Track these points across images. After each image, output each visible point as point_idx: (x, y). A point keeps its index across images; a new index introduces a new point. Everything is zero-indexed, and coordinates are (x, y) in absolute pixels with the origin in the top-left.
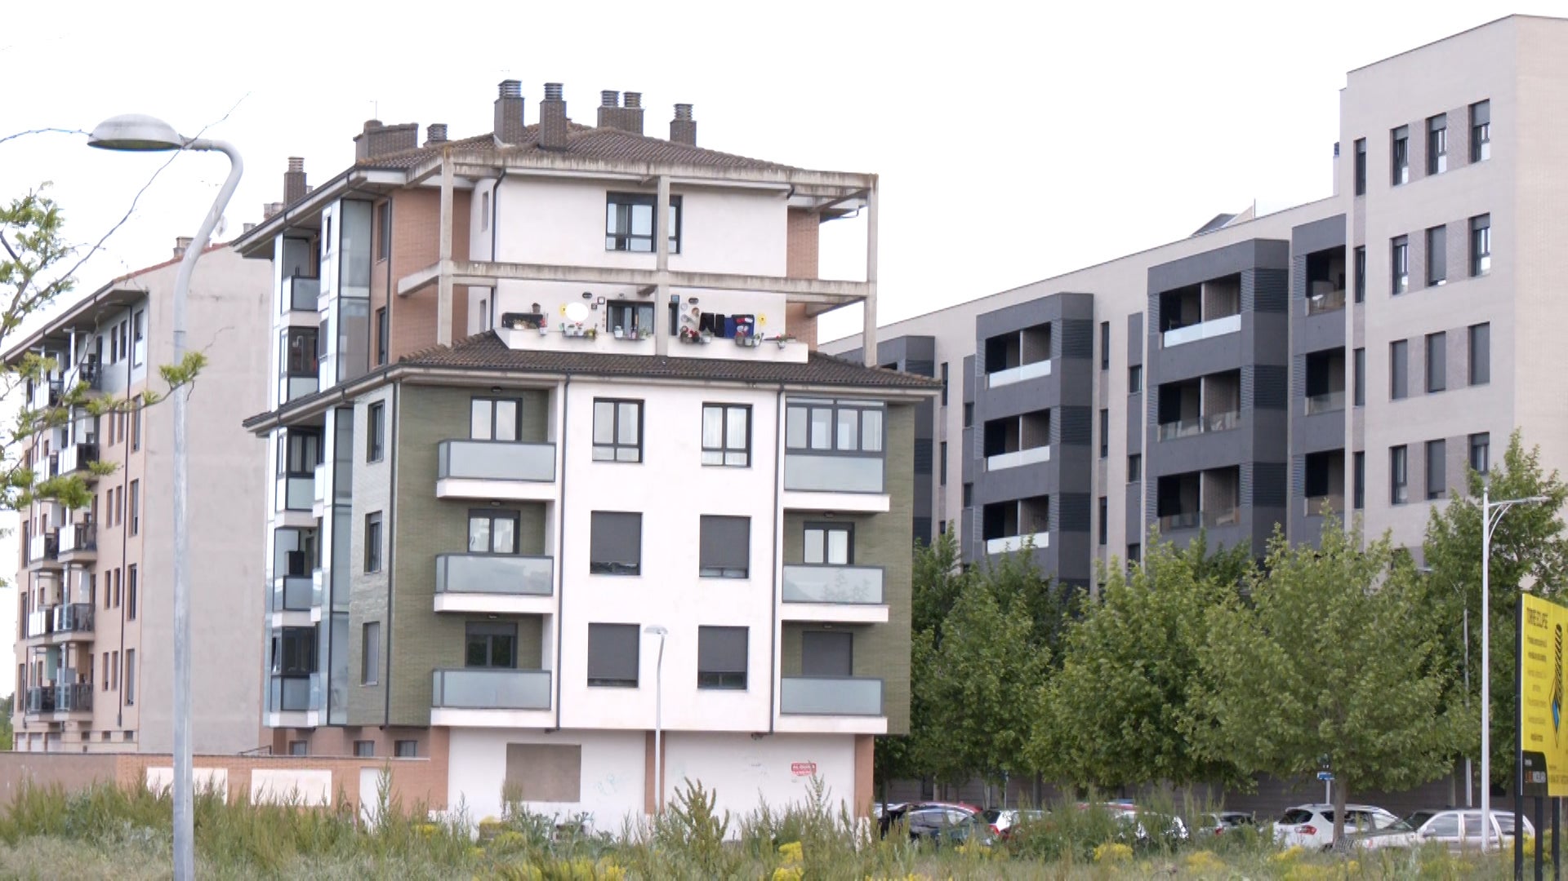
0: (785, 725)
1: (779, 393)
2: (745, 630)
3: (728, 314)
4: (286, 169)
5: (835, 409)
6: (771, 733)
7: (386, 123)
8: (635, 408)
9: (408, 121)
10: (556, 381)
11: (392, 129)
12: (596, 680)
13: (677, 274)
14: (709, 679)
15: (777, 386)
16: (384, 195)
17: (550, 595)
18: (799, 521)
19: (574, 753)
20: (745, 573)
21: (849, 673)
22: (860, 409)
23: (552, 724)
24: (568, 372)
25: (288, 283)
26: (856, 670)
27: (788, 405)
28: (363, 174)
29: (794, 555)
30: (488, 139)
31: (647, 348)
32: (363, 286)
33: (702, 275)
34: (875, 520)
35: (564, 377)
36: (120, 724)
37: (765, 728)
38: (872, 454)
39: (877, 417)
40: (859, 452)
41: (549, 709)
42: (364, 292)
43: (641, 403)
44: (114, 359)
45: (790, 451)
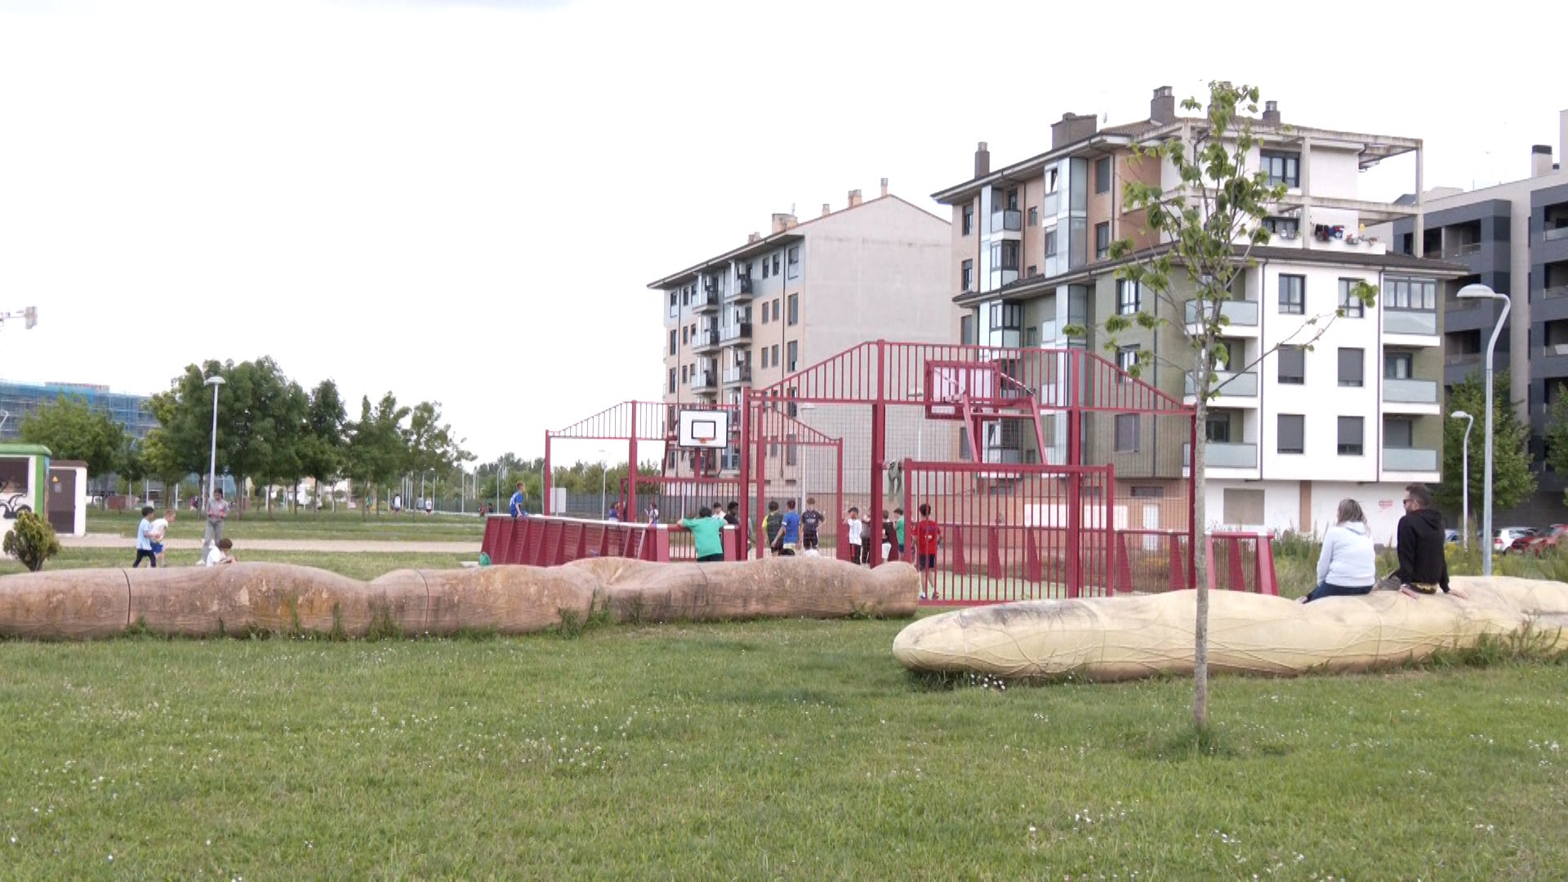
0: (1386, 477)
1: (1380, 272)
2: (1361, 419)
3: (1330, 225)
4: (976, 149)
5: (1409, 282)
6: (1378, 482)
7: (1078, 114)
8: (1298, 282)
9: (1090, 113)
10: (1258, 263)
11: (1082, 118)
12: (1282, 449)
13: (1315, 198)
14: (1343, 449)
15: (1381, 268)
16: (1109, 152)
17: (1256, 396)
18: (1392, 354)
19: (1261, 493)
20: (1361, 383)
21: (1410, 444)
22: (1423, 283)
23: (1257, 476)
24: (1267, 257)
25: (1000, 215)
26: (1414, 443)
27: (1385, 280)
28: (1105, 138)
29: (1390, 371)
30: (1148, 122)
31: (1297, 244)
32: (1082, 210)
33: (1329, 200)
34: (1424, 351)
35: (1264, 260)
36: (782, 475)
37: (1374, 479)
38: (1429, 311)
39: (1432, 287)
40: (1423, 310)
41: (1256, 467)
42: (1083, 214)
43: (1303, 278)
44: (765, 275)
45: (1386, 308)
